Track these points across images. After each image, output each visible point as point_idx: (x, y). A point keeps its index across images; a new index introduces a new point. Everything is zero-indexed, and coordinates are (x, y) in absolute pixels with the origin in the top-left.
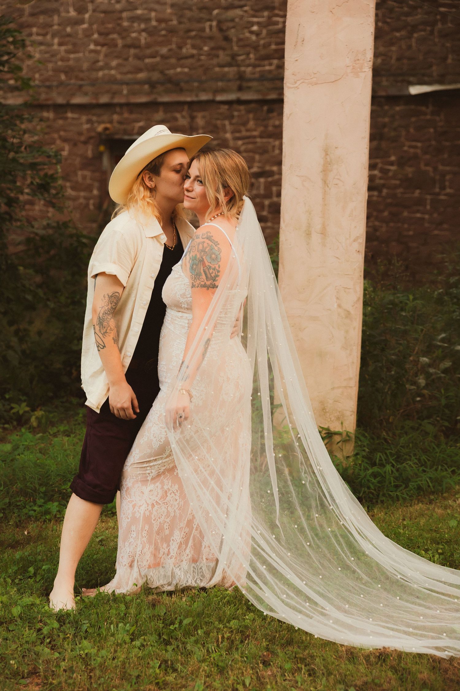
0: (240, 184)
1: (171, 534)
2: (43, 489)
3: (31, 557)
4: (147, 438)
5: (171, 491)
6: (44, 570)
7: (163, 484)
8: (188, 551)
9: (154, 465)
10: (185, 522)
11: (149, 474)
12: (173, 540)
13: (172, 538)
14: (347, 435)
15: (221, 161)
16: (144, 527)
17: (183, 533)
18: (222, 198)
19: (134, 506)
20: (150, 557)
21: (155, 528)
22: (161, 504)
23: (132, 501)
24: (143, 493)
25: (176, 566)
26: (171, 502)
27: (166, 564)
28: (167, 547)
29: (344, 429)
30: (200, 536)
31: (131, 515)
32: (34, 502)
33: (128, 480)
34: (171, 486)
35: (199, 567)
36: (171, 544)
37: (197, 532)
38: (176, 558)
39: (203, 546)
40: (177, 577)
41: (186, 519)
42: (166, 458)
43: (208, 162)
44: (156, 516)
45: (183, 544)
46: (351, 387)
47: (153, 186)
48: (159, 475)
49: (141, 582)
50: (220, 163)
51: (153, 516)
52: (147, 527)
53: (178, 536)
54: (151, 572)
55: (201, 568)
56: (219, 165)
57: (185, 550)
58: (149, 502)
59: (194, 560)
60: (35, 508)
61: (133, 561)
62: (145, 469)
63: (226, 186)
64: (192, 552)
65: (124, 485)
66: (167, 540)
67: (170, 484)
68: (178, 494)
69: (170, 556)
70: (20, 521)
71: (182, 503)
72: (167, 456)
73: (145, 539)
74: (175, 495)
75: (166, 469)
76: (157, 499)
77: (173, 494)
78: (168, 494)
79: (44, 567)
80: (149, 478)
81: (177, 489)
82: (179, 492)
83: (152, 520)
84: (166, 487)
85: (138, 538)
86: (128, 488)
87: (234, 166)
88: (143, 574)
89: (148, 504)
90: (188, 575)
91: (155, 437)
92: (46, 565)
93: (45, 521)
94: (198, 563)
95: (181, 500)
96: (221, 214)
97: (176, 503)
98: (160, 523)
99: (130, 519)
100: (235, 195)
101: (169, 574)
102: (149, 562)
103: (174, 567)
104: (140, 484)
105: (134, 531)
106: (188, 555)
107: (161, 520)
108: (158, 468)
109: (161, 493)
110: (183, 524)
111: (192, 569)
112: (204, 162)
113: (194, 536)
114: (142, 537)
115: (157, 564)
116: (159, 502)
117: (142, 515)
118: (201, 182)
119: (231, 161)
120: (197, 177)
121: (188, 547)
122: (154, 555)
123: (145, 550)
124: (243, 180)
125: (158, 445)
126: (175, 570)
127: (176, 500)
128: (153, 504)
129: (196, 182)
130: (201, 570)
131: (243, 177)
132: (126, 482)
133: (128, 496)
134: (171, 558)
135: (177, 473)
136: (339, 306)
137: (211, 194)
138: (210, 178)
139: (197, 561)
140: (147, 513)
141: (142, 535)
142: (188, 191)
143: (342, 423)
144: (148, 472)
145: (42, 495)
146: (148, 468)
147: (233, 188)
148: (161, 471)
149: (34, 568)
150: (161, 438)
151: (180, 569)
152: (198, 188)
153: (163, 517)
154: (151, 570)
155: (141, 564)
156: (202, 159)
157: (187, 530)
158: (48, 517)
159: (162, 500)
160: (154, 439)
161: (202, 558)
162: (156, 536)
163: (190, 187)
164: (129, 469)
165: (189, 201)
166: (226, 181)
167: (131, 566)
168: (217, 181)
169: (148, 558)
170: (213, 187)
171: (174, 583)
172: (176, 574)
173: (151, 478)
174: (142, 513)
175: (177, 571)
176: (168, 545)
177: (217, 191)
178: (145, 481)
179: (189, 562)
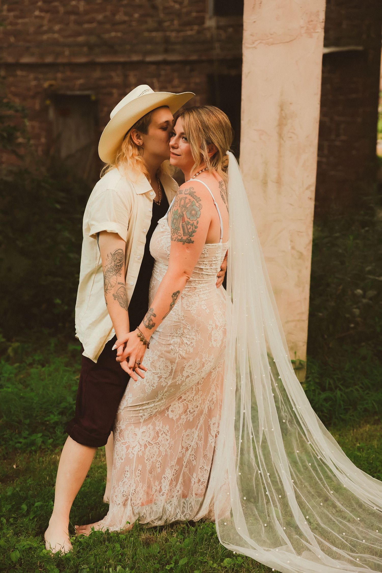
0: (224, 140)
1: (163, 472)
2: (28, 421)
3: (22, 492)
4: (140, 383)
5: (162, 432)
6: (37, 507)
7: (154, 425)
8: (178, 488)
9: (146, 409)
10: (176, 461)
11: (141, 416)
12: (164, 477)
13: (164, 476)
14: (300, 364)
15: (205, 117)
16: (138, 467)
17: (173, 470)
18: (206, 154)
19: (128, 448)
20: (143, 496)
21: (148, 468)
22: (153, 444)
23: (126, 443)
24: (136, 435)
25: (167, 502)
26: (163, 442)
27: (158, 500)
28: (159, 485)
29: (297, 358)
30: (190, 472)
31: (124, 456)
32: (20, 433)
33: (121, 423)
34: (162, 427)
35: (189, 503)
36: (162, 481)
37: (187, 469)
38: (167, 494)
39: (193, 482)
40: (168, 513)
41: (177, 458)
42: (158, 402)
43: (192, 120)
44: (149, 456)
45: (173, 480)
46: (303, 321)
47: (141, 143)
48: (151, 417)
49: (134, 520)
50: (204, 120)
51: (145, 456)
52: (140, 467)
53: (169, 474)
54: (144, 510)
55: (190, 503)
56: (203, 122)
57: (176, 486)
58: (142, 443)
59: (184, 496)
60: (21, 440)
61: (126, 500)
62: (138, 412)
63: (210, 143)
64: (182, 488)
65: (118, 428)
66: (159, 478)
67: (161, 425)
68: (169, 434)
69: (162, 493)
70: (7, 453)
71: (173, 443)
72: (159, 400)
73: (138, 479)
74: (166, 435)
75: (157, 411)
76: (149, 440)
77: (164, 435)
78: (160, 435)
79: (36, 504)
80: (142, 420)
81: (168, 429)
82: (169, 433)
83: (145, 460)
84: (157, 428)
85: (132, 478)
86: (121, 431)
87: (218, 122)
88: (136, 511)
89: (141, 445)
90: (178, 510)
91: (148, 382)
92: (38, 502)
93: (31, 452)
94: (187, 499)
95: (171, 440)
96: (205, 169)
97: (167, 443)
98: (152, 462)
99: (124, 460)
100: (218, 151)
101: (161, 510)
102: (142, 499)
103: (166, 504)
104: (133, 427)
105: (127, 471)
106: (178, 491)
107: (154, 459)
108: (150, 410)
109: (152, 433)
110: (174, 462)
111: (182, 504)
112: (188, 119)
113: (184, 473)
114: (136, 476)
115: (150, 501)
116: (152, 442)
117: (135, 456)
118: (186, 139)
119: (214, 118)
120: (182, 134)
121: (179, 484)
122: (147, 493)
123: (138, 489)
124: (226, 136)
125: (151, 389)
126: (166, 506)
127: (167, 440)
128: (146, 444)
129: (181, 139)
130: (191, 505)
131: (226, 133)
132: (119, 424)
133: (122, 438)
134: (163, 495)
135: (168, 415)
136: (293, 248)
137: (196, 150)
138: (195, 135)
139: (186, 497)
140: (140, 454)
141: (135, 474)
142: (174, 148)
143: (295, 353)
144: (140, 414)
145: (26, 427)
146: (141, 411)
147: (216, 144)
148: (153, 413)
149: (27, 505)
150: (154, 383)
151: (171, 505)
152: (183, 145)
153: (155, 457)
154: (144, 507)
155: (134, 502)
156: (187, 117)
157: (177, 467)
158: (33, 448)
159: (154, 440)
160: (147, 384)
161: (192, 494)
162: (149, 475)
163: (175, 144)
164: (122, 412)
165: (175, 158)
166: (210, 138)
167: (125, 505)
168: (201, 138)
169: (141, 496)
170: (197, 144)
171: (165, 518)
172: (167, 510)
173: (143, 420)
174: (135, 453)
175: (168, 507)
176: (160, 483)
177: (201, 147)
178: (137, 424)
179: (180, 497)
